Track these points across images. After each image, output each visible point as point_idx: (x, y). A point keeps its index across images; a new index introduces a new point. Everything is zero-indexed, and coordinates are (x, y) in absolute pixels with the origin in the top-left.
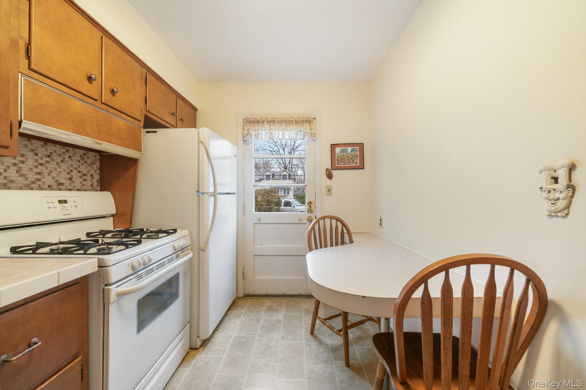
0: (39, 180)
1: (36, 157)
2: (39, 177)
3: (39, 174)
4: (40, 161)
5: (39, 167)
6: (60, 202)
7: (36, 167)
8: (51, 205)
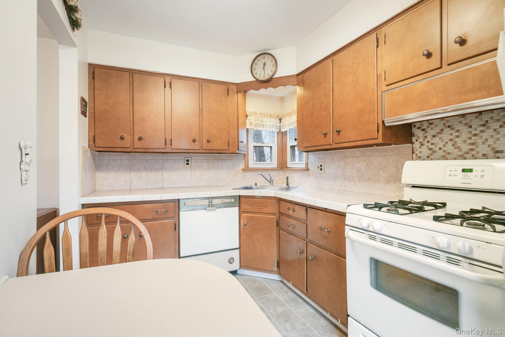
0: (472, 150)
1: (470, 130)
2: (472, 147)
3: (473, 144)
4: (474, 132)
5: (473, 138)
6: (464, 171)
7: (470, 138)
8: (452, 173)
